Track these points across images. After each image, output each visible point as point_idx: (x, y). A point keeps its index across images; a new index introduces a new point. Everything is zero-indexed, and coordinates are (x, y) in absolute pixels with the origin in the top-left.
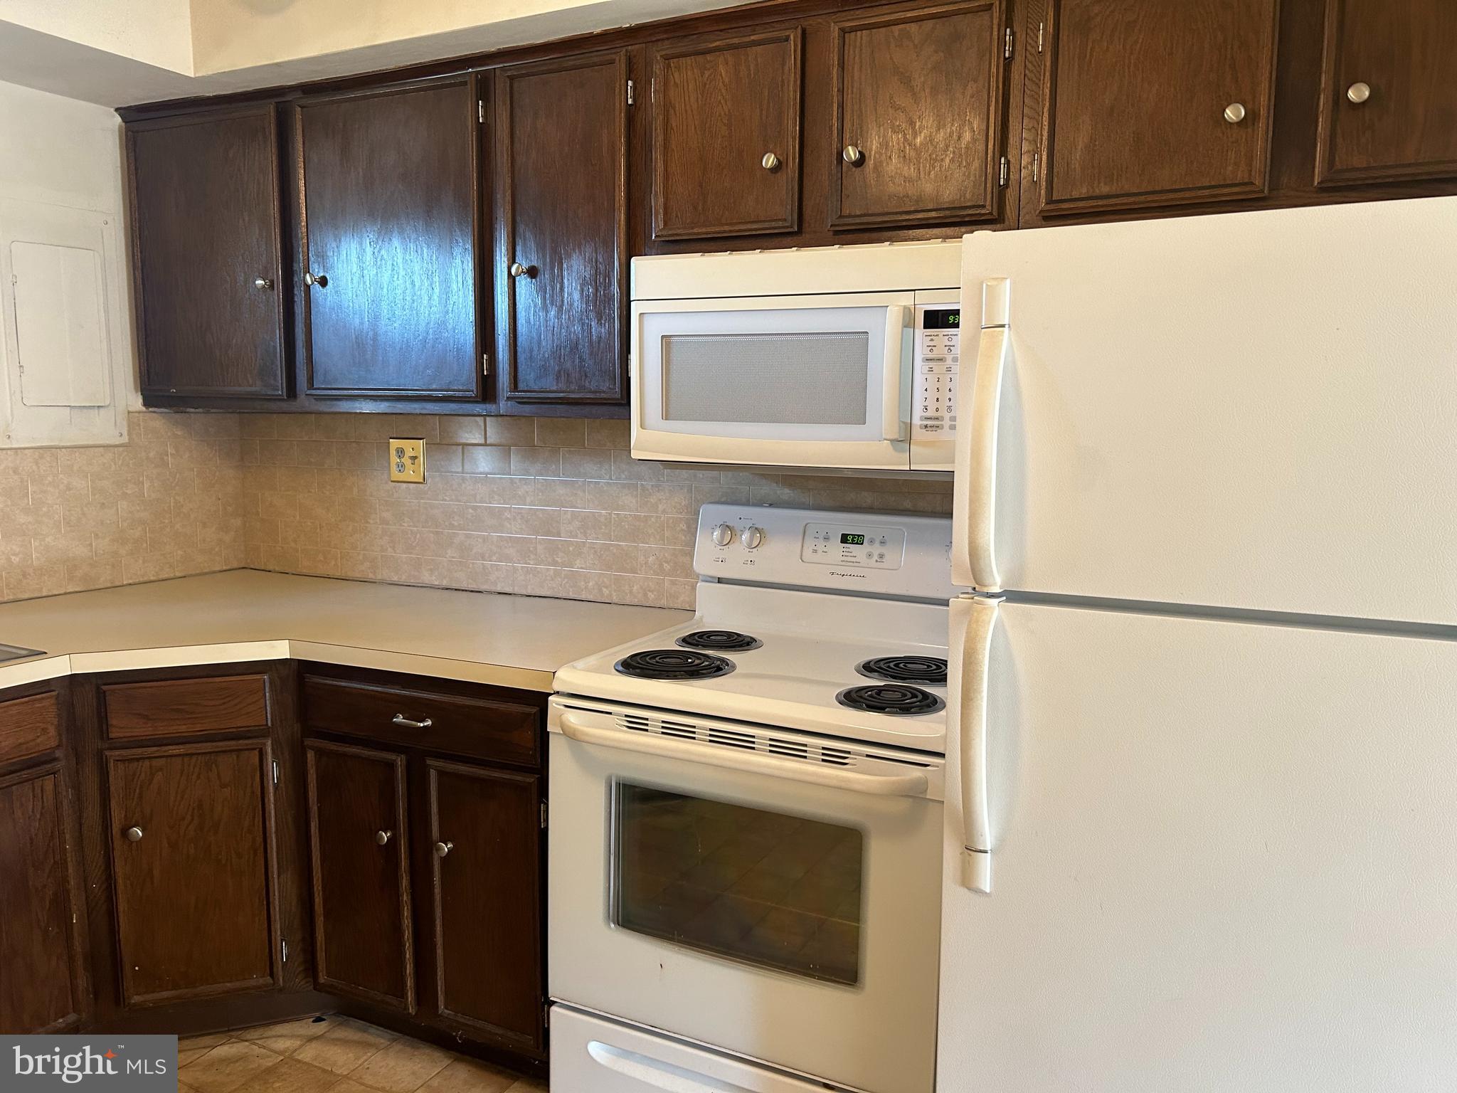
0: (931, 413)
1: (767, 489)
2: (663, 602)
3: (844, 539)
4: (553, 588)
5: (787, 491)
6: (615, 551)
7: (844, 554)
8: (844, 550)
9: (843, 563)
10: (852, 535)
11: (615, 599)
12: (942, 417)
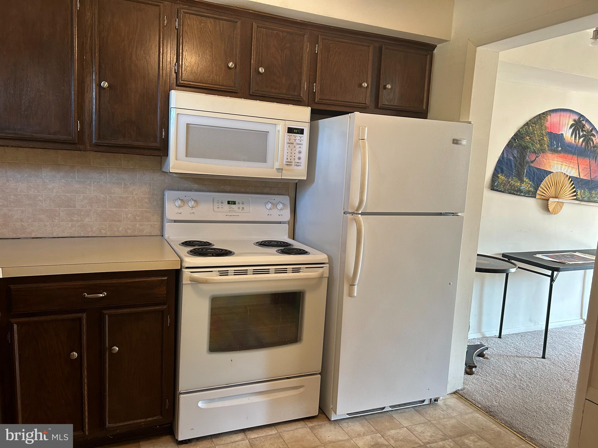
0: (289, 160)
1: (187, 184)
2: (136, 233)
3: (229, 203)
4: (71, 233)
5: (196, 185)
6: (109, 213)
7: (230, 208)
8: (230, 206)
9: (229, 211)
10: (231, 201)
11: (108, 234)
12: (292, 162)
